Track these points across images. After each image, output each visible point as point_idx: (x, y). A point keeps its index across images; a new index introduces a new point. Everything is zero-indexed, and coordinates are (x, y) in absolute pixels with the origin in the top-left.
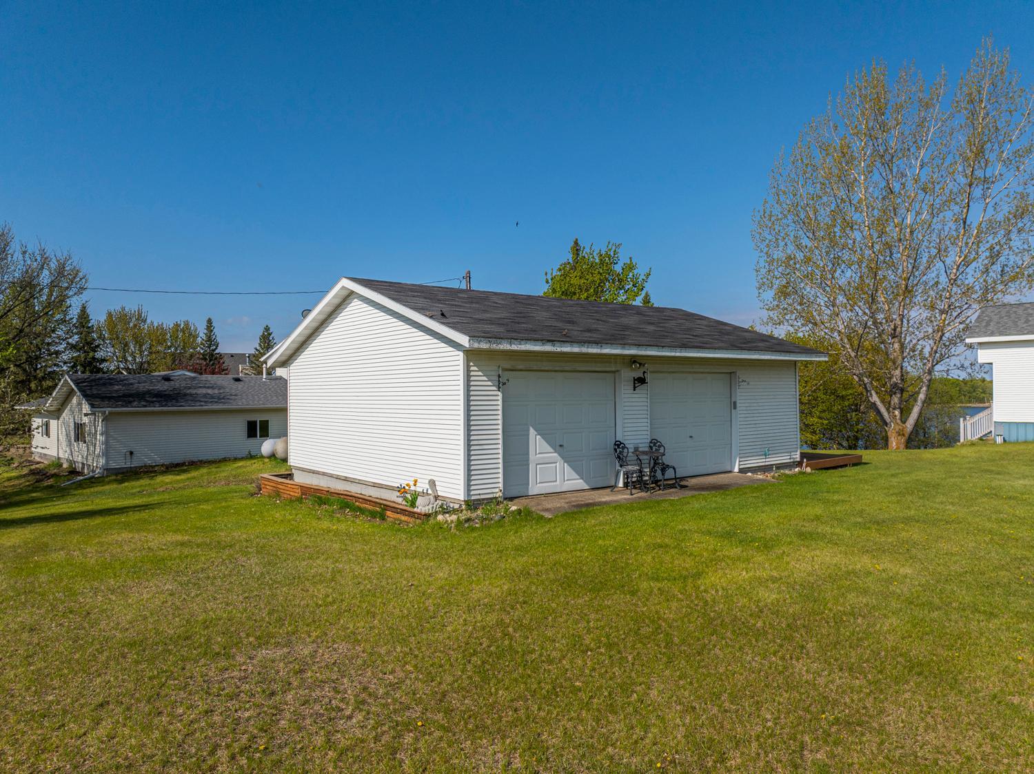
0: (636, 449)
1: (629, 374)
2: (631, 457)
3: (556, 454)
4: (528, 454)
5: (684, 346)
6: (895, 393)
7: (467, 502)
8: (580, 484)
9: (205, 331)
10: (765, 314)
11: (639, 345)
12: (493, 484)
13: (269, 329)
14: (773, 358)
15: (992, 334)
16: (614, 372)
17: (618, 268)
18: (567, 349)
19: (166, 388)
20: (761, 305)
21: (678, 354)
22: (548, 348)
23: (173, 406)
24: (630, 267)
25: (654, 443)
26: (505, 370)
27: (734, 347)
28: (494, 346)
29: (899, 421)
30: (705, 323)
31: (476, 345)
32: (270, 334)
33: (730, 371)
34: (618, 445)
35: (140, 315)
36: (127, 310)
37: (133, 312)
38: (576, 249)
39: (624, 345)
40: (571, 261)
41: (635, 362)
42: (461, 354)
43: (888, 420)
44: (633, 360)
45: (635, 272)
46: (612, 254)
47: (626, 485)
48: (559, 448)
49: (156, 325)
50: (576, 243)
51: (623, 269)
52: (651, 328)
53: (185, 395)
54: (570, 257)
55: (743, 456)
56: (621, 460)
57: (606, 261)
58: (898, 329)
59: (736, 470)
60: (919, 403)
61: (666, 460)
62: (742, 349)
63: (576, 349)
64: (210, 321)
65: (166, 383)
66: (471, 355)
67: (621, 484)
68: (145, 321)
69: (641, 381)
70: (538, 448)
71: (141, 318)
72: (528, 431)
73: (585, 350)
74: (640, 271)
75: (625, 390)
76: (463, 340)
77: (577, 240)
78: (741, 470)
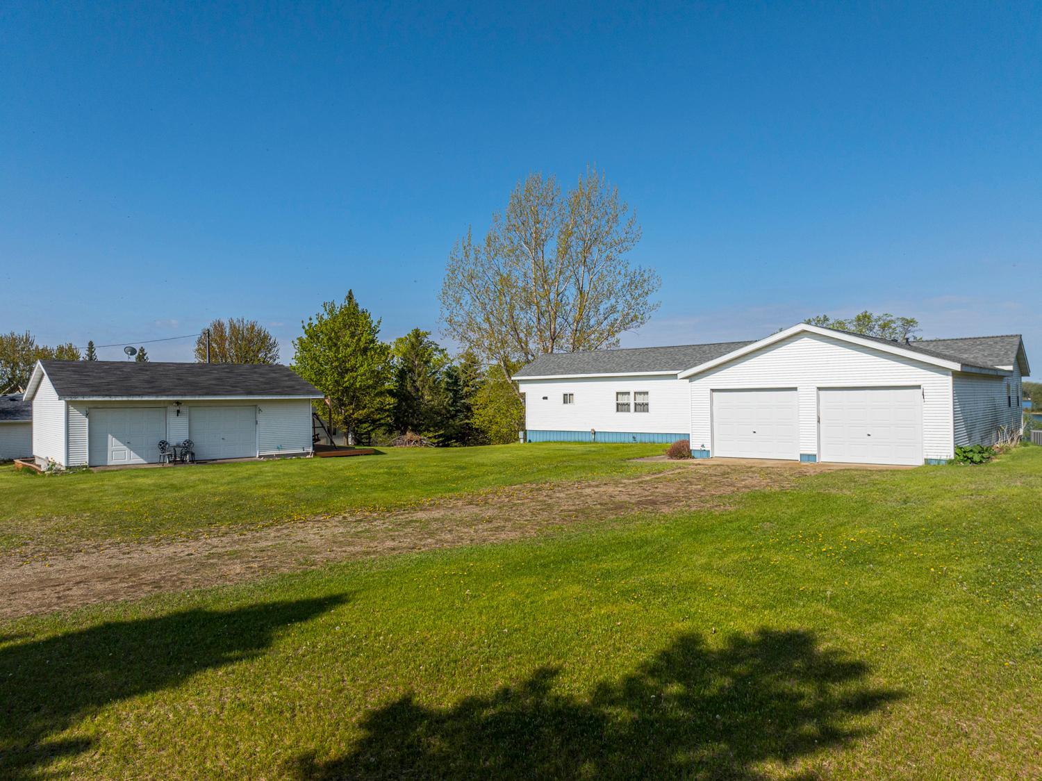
0: (174, 445)
1: (171, 409)
2: (170, 448)
3: (125, 447)
4: (107, 446)
7: (67, 467)
8: (142, 461)
9: (87, 353)
12: (82, 458)
13: (143, 350)
15: (524, 375)
16: (165, 408)
19: (9, 406)
23: (10, 419)
25: (188, 442)
26: (89, 409)
32: (145, 355)
33: (255, 405)
34: (163, 442)
35: (27, 340)
36: (16, 334)
37: (21, 336)
41: (173, 403)
42: (64, 402)
44: (178, 403)
48: (128, 444)
49: (41, 348)
50: (350, 292)
53: (24, 411)
55: (262, 449)
59: (257, 456)
64: (91, 344)
65: (12, 402)
66: (68, 402)
67: (167, 462)
68: (32, 344)
69: (181, 411)
70: (114, 443)
71: (29, 342)
72: (107, 436)
78: (260, 457)
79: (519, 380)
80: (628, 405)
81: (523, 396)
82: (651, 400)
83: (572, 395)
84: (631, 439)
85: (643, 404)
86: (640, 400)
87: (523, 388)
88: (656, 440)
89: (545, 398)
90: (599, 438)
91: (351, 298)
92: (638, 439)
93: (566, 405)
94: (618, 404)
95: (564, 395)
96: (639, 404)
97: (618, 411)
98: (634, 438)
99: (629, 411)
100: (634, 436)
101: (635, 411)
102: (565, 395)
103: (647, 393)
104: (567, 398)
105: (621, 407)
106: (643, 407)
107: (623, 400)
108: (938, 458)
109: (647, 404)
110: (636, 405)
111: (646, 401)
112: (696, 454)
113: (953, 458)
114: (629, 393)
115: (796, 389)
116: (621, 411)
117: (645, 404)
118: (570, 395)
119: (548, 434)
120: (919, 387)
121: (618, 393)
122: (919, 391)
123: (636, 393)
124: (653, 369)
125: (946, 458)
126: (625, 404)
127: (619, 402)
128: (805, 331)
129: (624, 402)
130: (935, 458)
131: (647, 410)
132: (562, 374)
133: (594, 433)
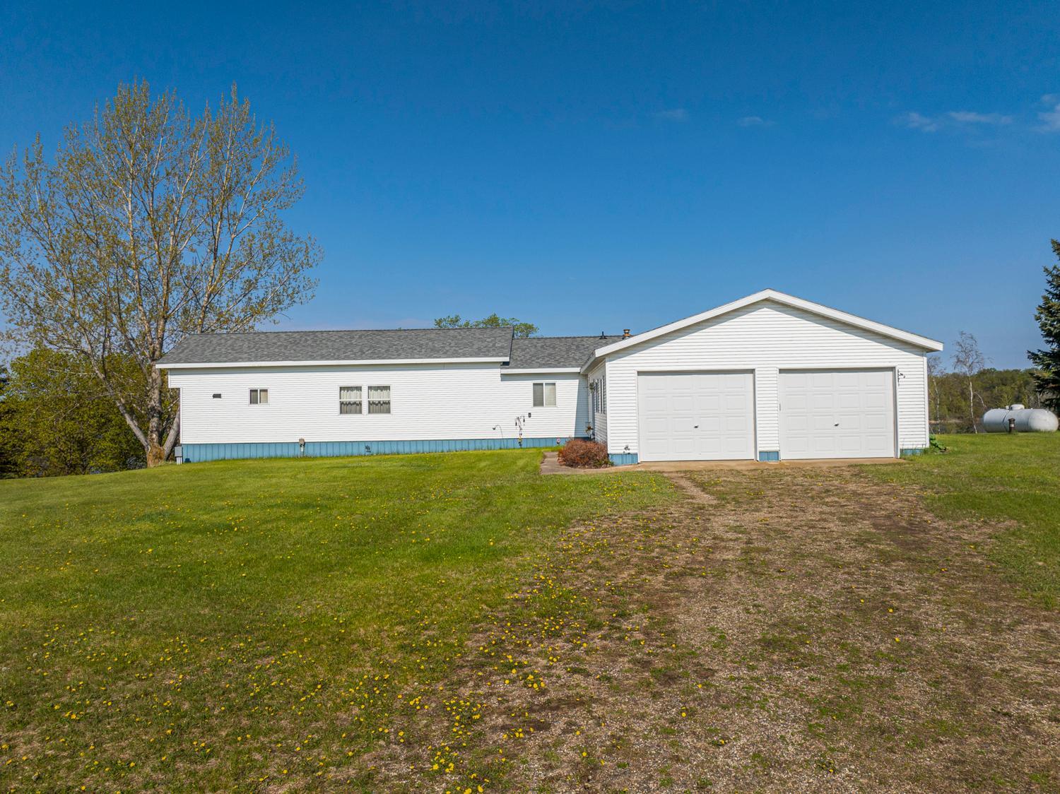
6: (153, 417)
15: (179, 362)
29: (156, 444)
43: (145, 443)
58: (157, 352)
79: (170, 369)
80: (360, 404)
81: (176, 394)
82: (394, 397)
83: (265, 391)
84: (363, 450)
85: (379, 402)
86: (378, 397)
87: (173, 382)
88: (401, 449)
89: (217, 396)
90: (311, 451)
92: (374, 449)
93: (255, 406)
94: (342, 403)
95: (251, 391)
96: (374, 403)
97: (341, 413)
98: (367, 448)
99: (360, 412)
100: (368, 446)
101: (369, 412)
102: (253, 391)
103: (387, 388)
104: (256, 396)
105: (348, 408)
106: (381, 407)
107: (351, 397)
108: (914, 447)
109: (388, 403)
110: (370, 404)
111: (386, 399)
112: (615, 460)
113: (928, 446)
114: (359, 389)
115: (752, 371)
116: (347, 413)
117: (384, 403)
118: (261, 391)
119: (222, 450)
120: (892, 369)
121: (342, 389)
122: (890, 373)
123: (370, 388)
124: (399, 357)
125: (920, 447)
126: (355, 403)
127: (345, 400)
128: (767, 300)
129: (353, 400)
130: (911, 447)
131: (388, 411)
132: (250, 360)
133: (303, 444)
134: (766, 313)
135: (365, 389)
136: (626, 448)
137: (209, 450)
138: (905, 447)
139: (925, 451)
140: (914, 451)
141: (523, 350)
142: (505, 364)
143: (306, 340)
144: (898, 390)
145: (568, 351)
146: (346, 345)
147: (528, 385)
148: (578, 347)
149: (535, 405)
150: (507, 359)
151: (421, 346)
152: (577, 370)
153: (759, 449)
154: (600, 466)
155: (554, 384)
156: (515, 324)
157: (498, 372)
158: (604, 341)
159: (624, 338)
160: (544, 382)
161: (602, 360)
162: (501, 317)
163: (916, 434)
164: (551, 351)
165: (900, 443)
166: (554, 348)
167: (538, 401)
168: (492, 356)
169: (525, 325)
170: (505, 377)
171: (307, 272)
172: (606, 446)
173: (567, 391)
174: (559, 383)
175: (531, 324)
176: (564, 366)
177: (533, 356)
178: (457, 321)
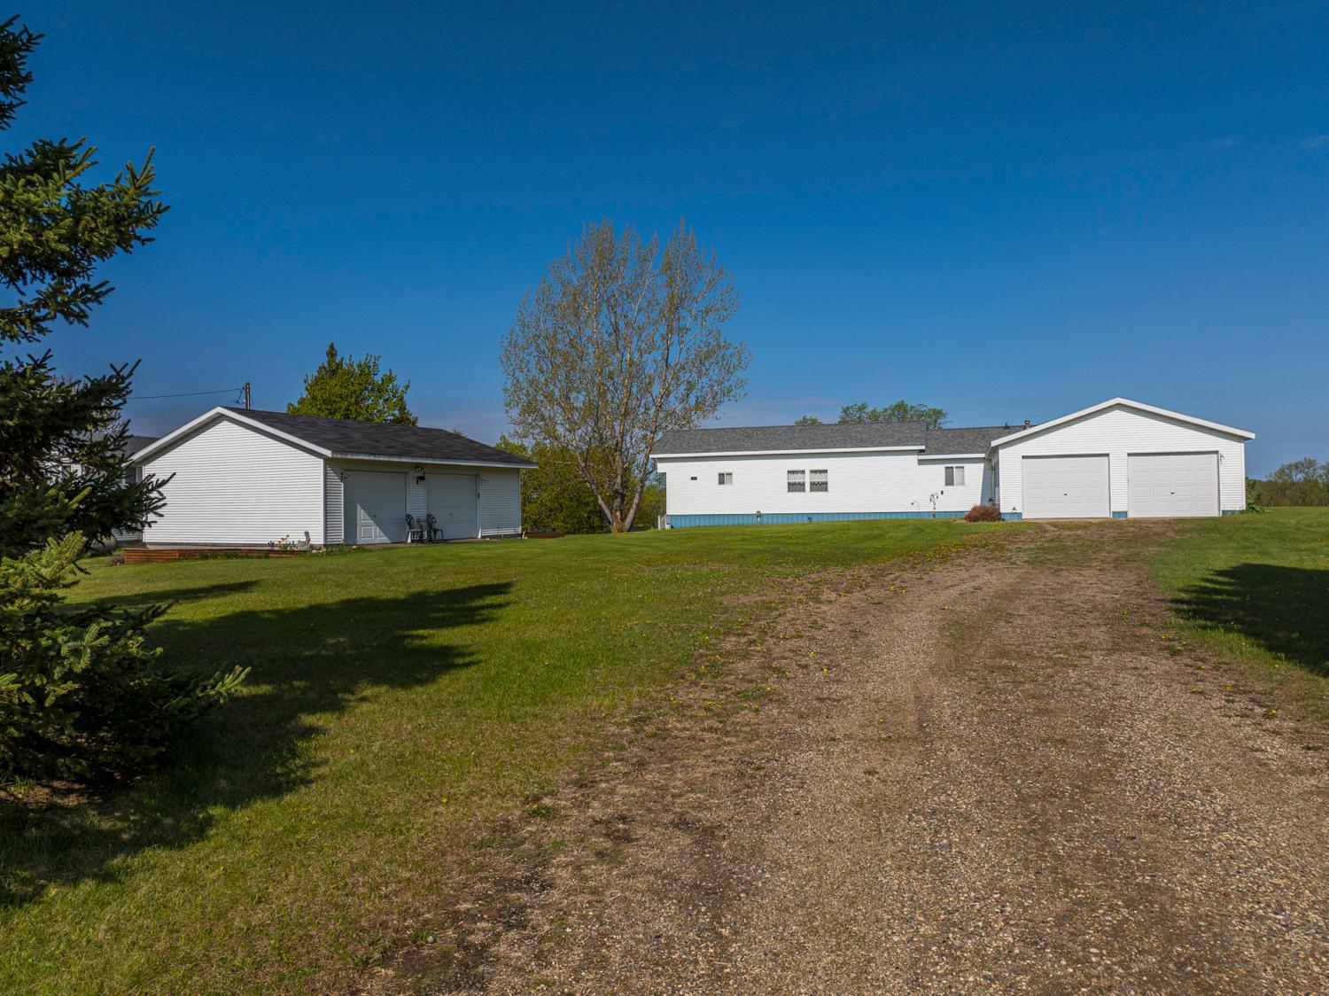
0: (418, 520)
1: (414, 474)
2: (416, 525)
3: (371, 521)
4: (357, 519)
5: (448, 458)
6: (617, 498)
7: (325, 545)
8: (385, 539)
10: (512, 428)
11: (421, 457)
12: (339, 536)
14: (503, 466)
15: (666, 453)
16: (405, 473)
17: (378, 379)
18: (382, 459)
20: (510, 420)
21: (444, 463)
22: (372, 458)
24: (390, 379)
25: (429, 516)
26: (345, 470)
27: (478, 458)
28: (344, 457)
29: (619, 521)
30: (460, 441)
31: (335, 456)
33: (476, 474)
34: (408, 516)
38: (332, 353)
39: (413, 457)
40: (326, 365)
41: (418, 467)
42: (322, 460)
43: (611, 520)
44: (417, 466)
45: (395, 383)
46: (371, 364)
47: (413, 541)
48: (374, 517)
50: (332, 347)
51: (383, 380)
52: (426, 445)
54: (325, 360)
55: (484, 528)
56: (410, 525)
57: (366, 372)
58: (620, 445)
59: (479, 537)
60: (634, 506)
61: (436, 526)
62: (483, 460)
63: (387, 459)
66: (327, 461)
67: (409, 541)
69: (422, 478)
70: (361, 514)
72: (357, 506)
73: (392, 459)
74: (400, 383)
75: (412, 484)
76: (328, 453)
77: (332, 344)
78: (482, 537)
79: (659, 459)
80: (804, 484)
82: (831, 479)
83: (730, 474)
84: (806, 520)
85: (819, 483)
86: (819, 478)
87: (660, 468)
88: (836, 519)
89: (694, 479)
90: (765, 520)
91: (332, 355)
92: (815, 519)
93: (722, 486)
94: (789, 484)
95: (720, 474)
96: (815, 483)
97: (789, 491)
98: (809, 518)
99: (804, 491)
100: (810, 516)
101: (811, 491)
103: (826, 471)
104: (723, 478)
105: (795, 487)
106: (821, 487)
107: (797, 479)
108: (1234, 509)
109: (826, 483)
110: (812, 484)
111: (824, 480)
112: (1006, 517)
113: (1244, 508)
114: (803, 472)
115: (1107, 455)
116: (793, 491)
117: (823, 483)
118: (727, 474)
119: (707, 519)
120: (1216, 452)
121: (789, 472)
122: (1216, 455)
123: (812, 472)
124: (834, 447)
125: (1238, 509)
126: (799, 483)
127: (792, 481)
128: (1118, 404)
129: (797, 481)
130: (1230, 509)
131: (826, 490)
132: (718, 451)
133: (759, 515)
134: (1117, 413)
135: (807, 472)
136: (1014, 509)
137: (688, 520)
138: (1226, 509)
139: (1242, 512)
140: (1233, 512)
141: (936, 439)
142: (921, 452)
143: (758, 434)
144: (1220, 468)
145: (975, 439)
146: (790, 438)
147: (941, 468)
148: (984, 436)
149: (947, 484)
150: (923, 447)
151: (851, 438)
152: (983, 455)
153: (1112, 510)
154: (995, 520)
155: (963, 467)
156: (923, 409)
157: (915, 458)
158: (1007, 431)
159: (1025, 428)
160: (954, 465)
161: (996, 449)
162: (909, 403)
163: (1235, 499)
164: (960, 440)
165: (1221, 506)
166: (963, 437)
167: (949, 481)
168: (911, 445)
169: (934, 410)
170: (921, 462)
171: (739, 374)
172: (999, 508)
173: (974, 473)
174: (967, 466)
175: (939, 409)
176: (971, 453)
177: (944, 444)
178: (864, 408)
